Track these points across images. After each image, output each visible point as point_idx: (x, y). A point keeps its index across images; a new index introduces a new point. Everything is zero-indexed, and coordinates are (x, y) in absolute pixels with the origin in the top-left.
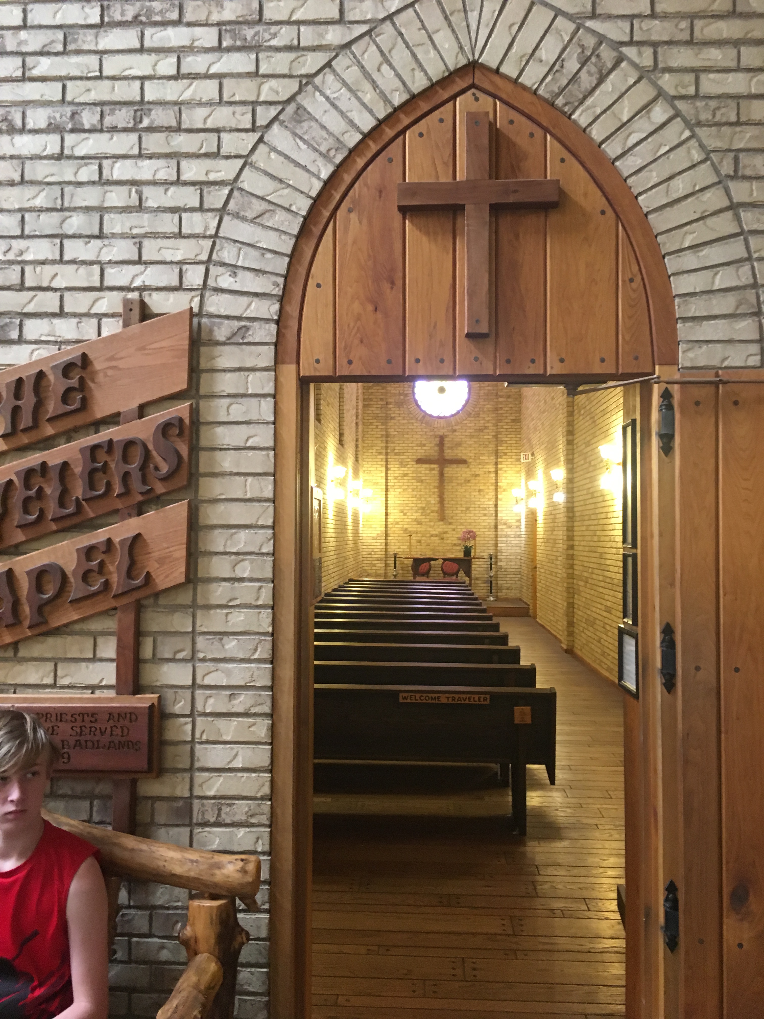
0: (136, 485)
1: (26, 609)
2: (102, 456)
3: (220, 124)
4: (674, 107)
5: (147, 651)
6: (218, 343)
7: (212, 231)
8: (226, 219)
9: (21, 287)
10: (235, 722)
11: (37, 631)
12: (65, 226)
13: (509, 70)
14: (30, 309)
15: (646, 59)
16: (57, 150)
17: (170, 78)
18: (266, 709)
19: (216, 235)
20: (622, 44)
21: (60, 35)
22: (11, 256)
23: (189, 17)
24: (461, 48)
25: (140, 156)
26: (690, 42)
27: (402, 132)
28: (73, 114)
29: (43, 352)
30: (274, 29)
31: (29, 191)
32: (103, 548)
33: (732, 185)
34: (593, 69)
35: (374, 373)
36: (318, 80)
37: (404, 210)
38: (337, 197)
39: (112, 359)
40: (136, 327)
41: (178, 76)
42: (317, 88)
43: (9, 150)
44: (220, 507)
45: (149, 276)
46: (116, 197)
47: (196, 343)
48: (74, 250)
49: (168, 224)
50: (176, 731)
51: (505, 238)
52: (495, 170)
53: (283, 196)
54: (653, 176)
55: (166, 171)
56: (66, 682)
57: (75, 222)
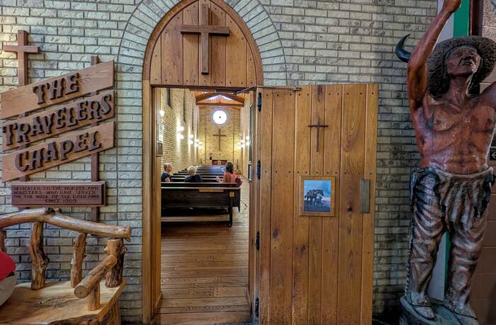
0: (96, 115)
1: (60, 155)
2: (84, 106)
3: (123, 2)
4: (263, 8)
5: (102, 168)
6: (123, 72)
8: (126, 33)
9: (57, 52)
10: (130, 190)
11: (64, 161)
12: (72, 32)
14: (61, 59)
16: (69, 7)
18: (141, 185)
19: (122, 38)
22: (53, 41)
25: (97, 11)
27: (183, 9)
29: (65, 73)
31: (59, 21)
32: (85, 135)
33: (279, 33)
35: (174, 84)
37: (183, 33)
38: (162, 28)
39: (88, 75)
40: (95, 66)
43: (52, 6)
44: (125, 124)
45: (100, 50)
46: (89, 24)
47: (115, 72)
48: (75, 40)
49: (106, 33)
50: (112, 192)
51: (213, 44)
52: (210, 23)
53: (144, 26)
54: (257, 28)
55: (105, 16)
56: (75, 178)
57: (75, 31)
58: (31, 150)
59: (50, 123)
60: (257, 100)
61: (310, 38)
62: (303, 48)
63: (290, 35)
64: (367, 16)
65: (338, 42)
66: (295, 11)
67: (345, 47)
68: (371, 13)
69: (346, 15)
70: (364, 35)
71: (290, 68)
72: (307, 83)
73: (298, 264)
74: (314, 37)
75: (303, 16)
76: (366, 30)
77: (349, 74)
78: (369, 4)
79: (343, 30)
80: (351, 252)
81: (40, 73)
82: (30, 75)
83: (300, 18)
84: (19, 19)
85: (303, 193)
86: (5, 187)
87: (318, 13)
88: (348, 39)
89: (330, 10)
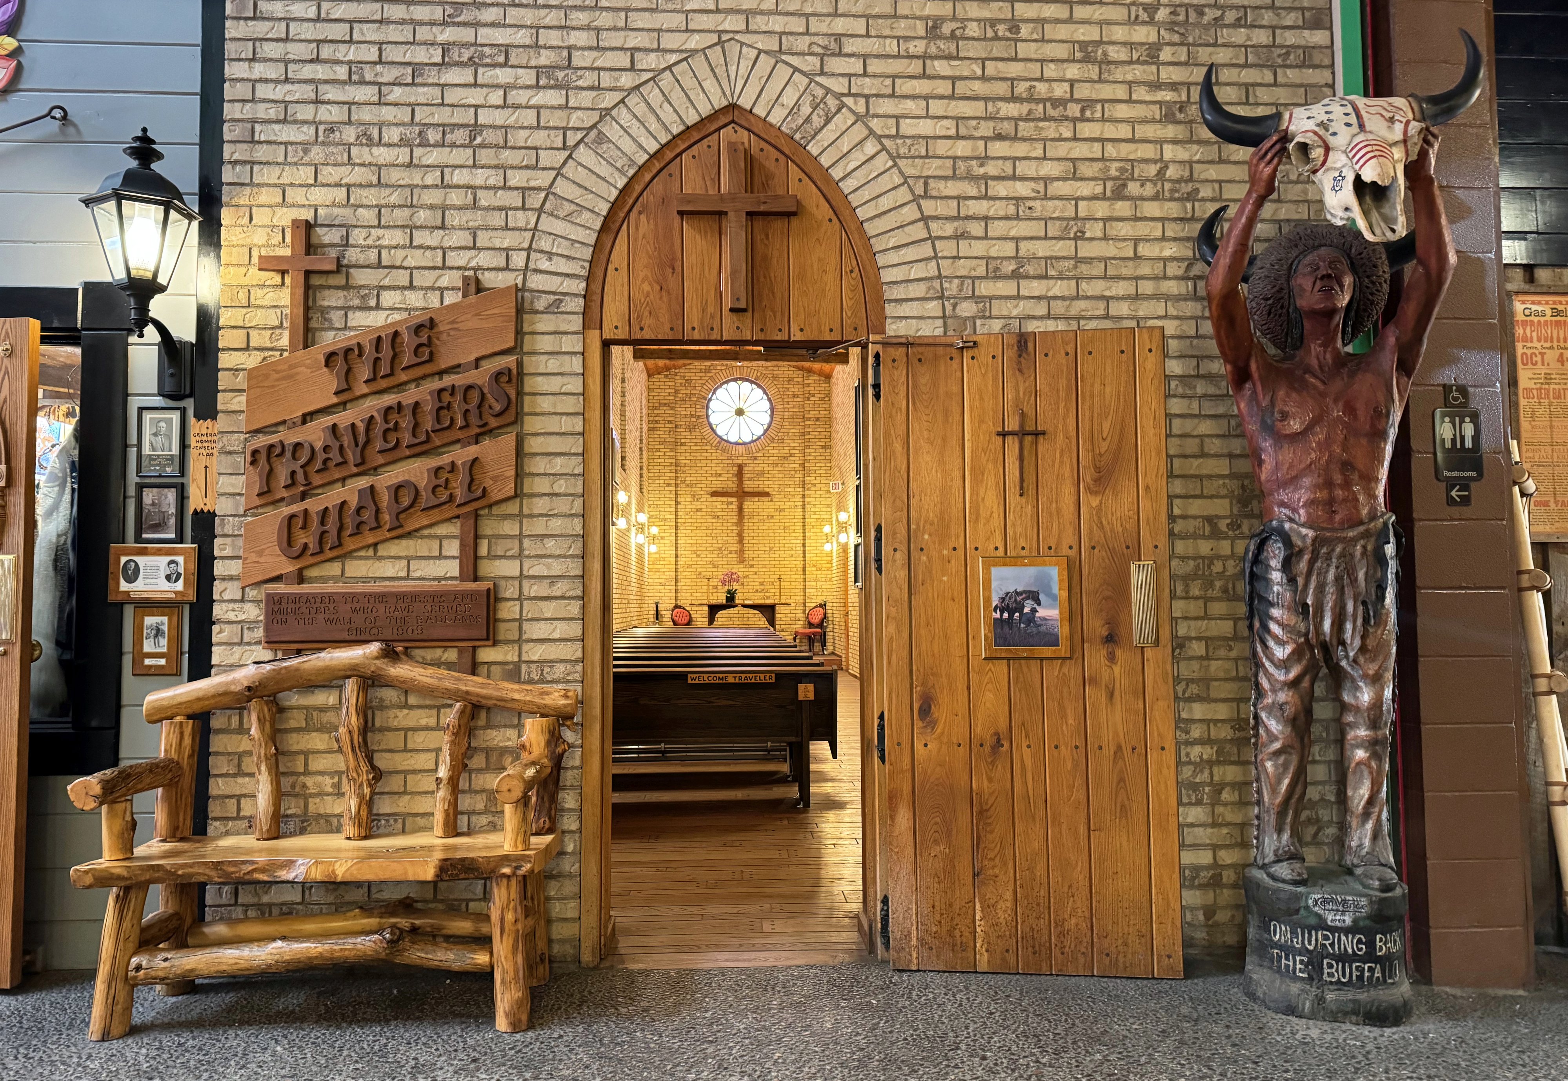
0: (474, 419)
1: (386, 517)
2: (446, 397)
3: (538, 144)
4: (881, 143)
5: (483, 550)
6: (537, 312)
7: (532, 225)
8: (543, 216)
9: (379, 265)
10: (553, 604)
11: (394, 533)
12: (415, 219)
13: (760, 111)
14: (386, 282)
15: (861, 109)
16: (408, 159)
17: (497, 107)
18: (579, 593)
19: (535, 228)
20: (843, 95)
21: (409, 70)
22: (370, 242)
23: (513, 61)
24: (724, 93)
25: (474, 166)
26: (892, 95)
27: (680, 154)
28: (420, 133)
29: (397, 317)
30: (579, 73)
31: (385, 192)
32: (448, 468)
33: (922, 202)
34: (822, 113)
35: (660, 337)
36: (614, 113)
37: (681, 213)
38: (631, 202)
39: (453, 322)
40: (472, 298)
41: (505, 106)
42: (613, 118)
43: (368, 159)
44: (541, 439)
45: (483, 259)
46: (455, 198)
47: (520, 311)
48: (420, 237)
49: (497, 219)
50: (508, 611)
51: (758, 237)
52: (750, 187)
53: (588, 200)
54: (865, 194)
55: (495, 178)
56: (417, 574)
57: (422, 216)
58: (314, 505)
59: (362, 439)
60: (870, 372)
61: (1002, 213)
62: (986, 237)
63: (950, 208)
64: (1147, 151)
65: (1076, 218)
66: (962, 148)
67: (1094, 230)
68: (1160, 142)
69: (1096, 150)
70: (1142, 198)
71: (952, 288)
72: (996, 326)
73: (986, 784)
74: (1011, 210)
75: (983, 159)
76: (1149, 185)
77: (1107, 299)
78: (1153, 121)
79: (1085, 189)
80: (1119, 748)
81: (336, 317)
82: (313, 324)
83: (974, 162)
84: (289, 191)
85: (987, 600)
86: (242, 600)
87: (1020, 149)
88: (1101, 209)
89: (1052, 140)
